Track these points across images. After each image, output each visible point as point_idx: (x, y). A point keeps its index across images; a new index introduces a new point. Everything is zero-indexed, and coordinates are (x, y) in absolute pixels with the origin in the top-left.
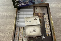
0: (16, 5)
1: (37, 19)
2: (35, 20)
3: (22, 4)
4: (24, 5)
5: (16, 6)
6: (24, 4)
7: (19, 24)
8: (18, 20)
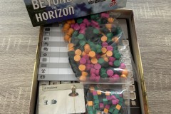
0: (37, 18)
1: (77, 94)
2: (72, 98)
3: (54, 15)
4: (60, 16)
5: (38, 21)
6: (62, 14)
7: (46, 73)
8: (45, 60)
